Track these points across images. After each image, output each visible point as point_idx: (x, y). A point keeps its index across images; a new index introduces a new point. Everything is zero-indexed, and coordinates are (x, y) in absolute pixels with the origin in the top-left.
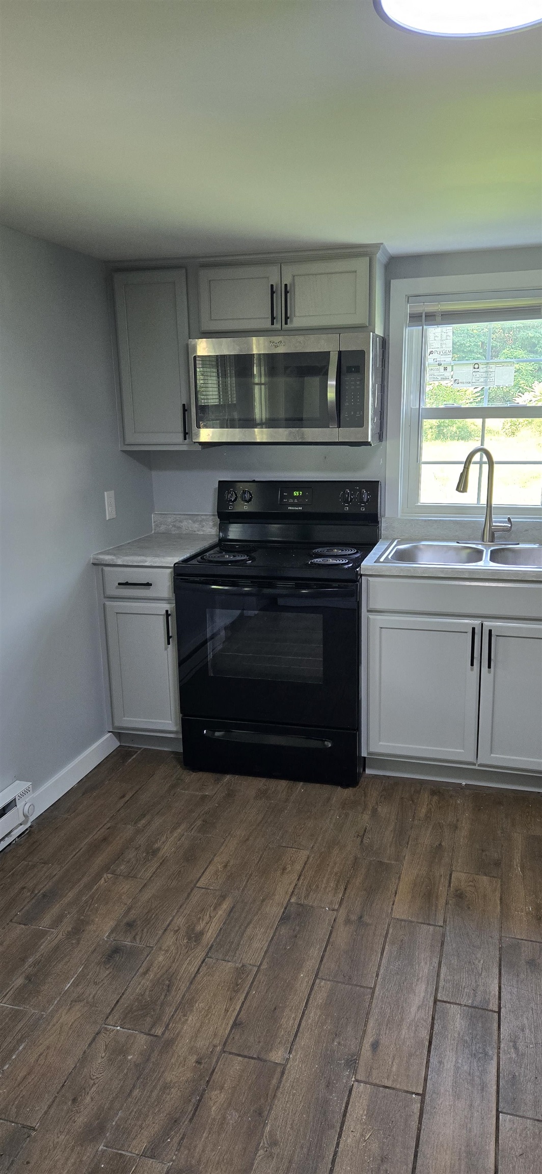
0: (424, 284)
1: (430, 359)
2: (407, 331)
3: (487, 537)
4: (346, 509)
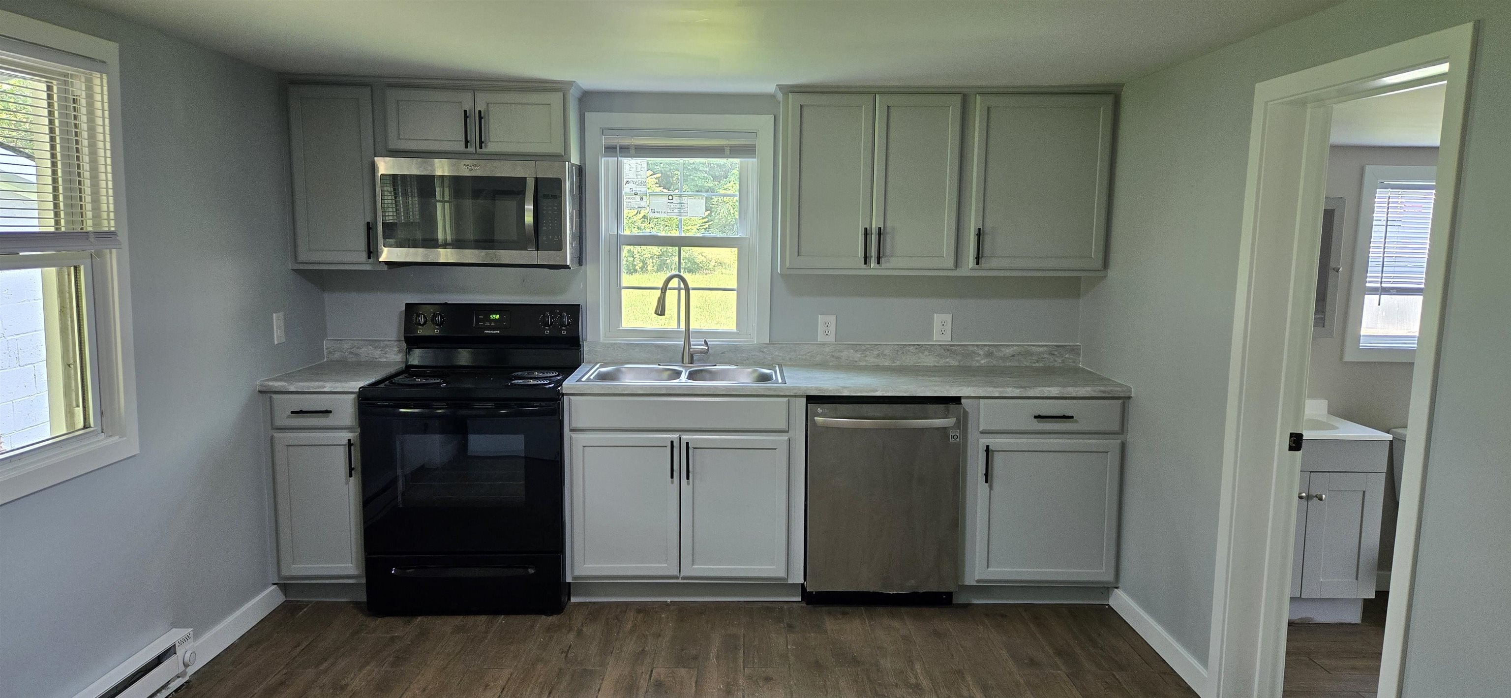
0: (617, 119)
1: (626, 189)
2: (603, 161)
3: (686, 359)
4: (547, 332)
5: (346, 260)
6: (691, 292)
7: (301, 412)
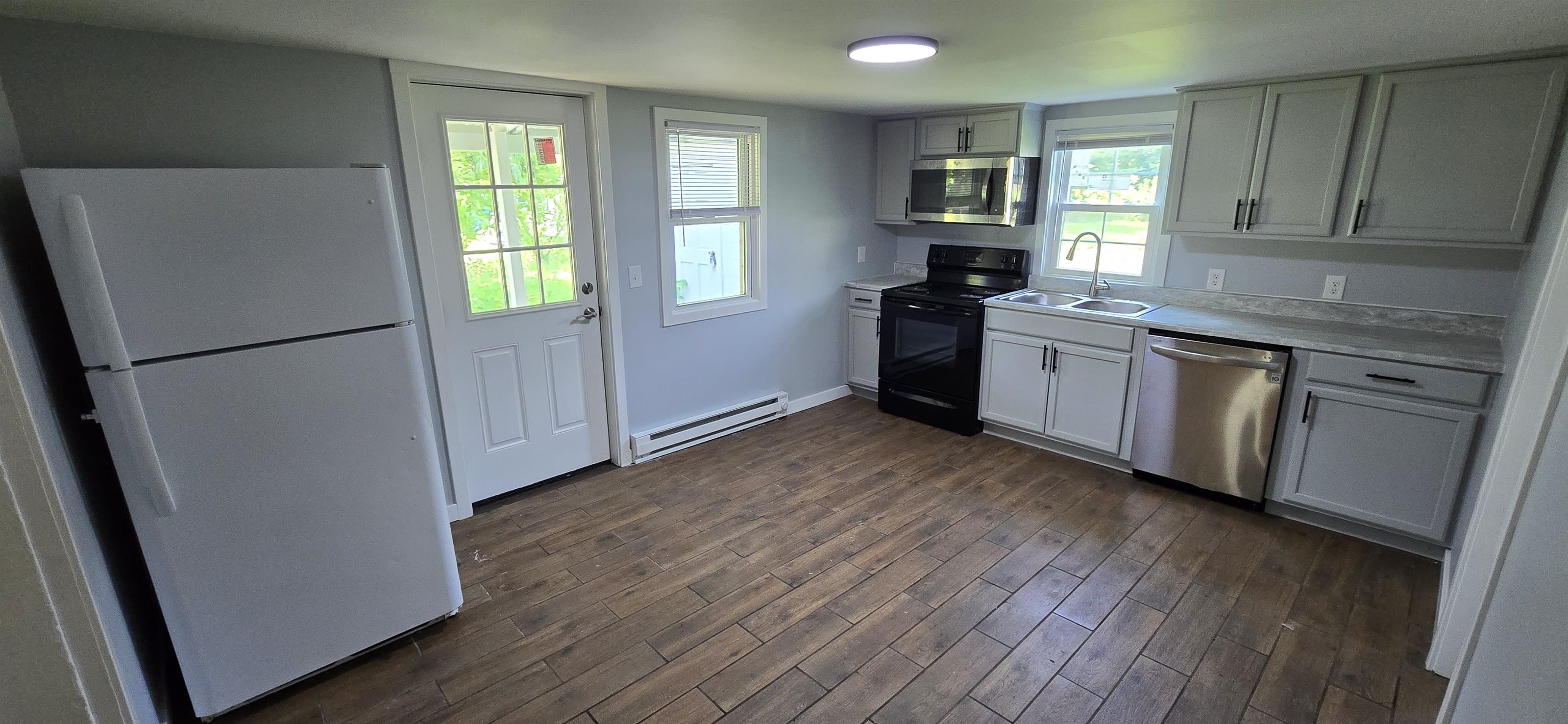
0: (1066, 123)
1: (1072, 171)
2: (1055, 154)
3: (1092, 294)
4: (1001, 266)
5: (890, 219)
6: (1102, 244)
7: (860, 299)
